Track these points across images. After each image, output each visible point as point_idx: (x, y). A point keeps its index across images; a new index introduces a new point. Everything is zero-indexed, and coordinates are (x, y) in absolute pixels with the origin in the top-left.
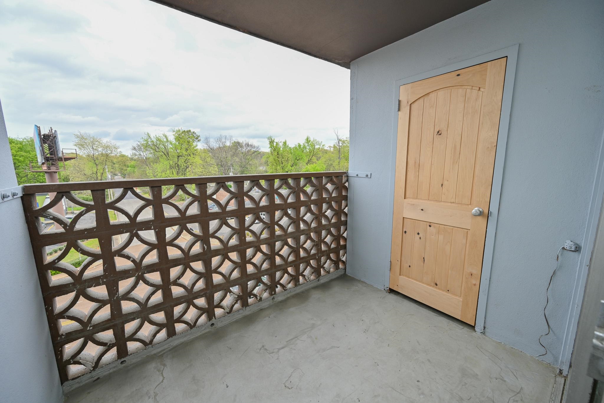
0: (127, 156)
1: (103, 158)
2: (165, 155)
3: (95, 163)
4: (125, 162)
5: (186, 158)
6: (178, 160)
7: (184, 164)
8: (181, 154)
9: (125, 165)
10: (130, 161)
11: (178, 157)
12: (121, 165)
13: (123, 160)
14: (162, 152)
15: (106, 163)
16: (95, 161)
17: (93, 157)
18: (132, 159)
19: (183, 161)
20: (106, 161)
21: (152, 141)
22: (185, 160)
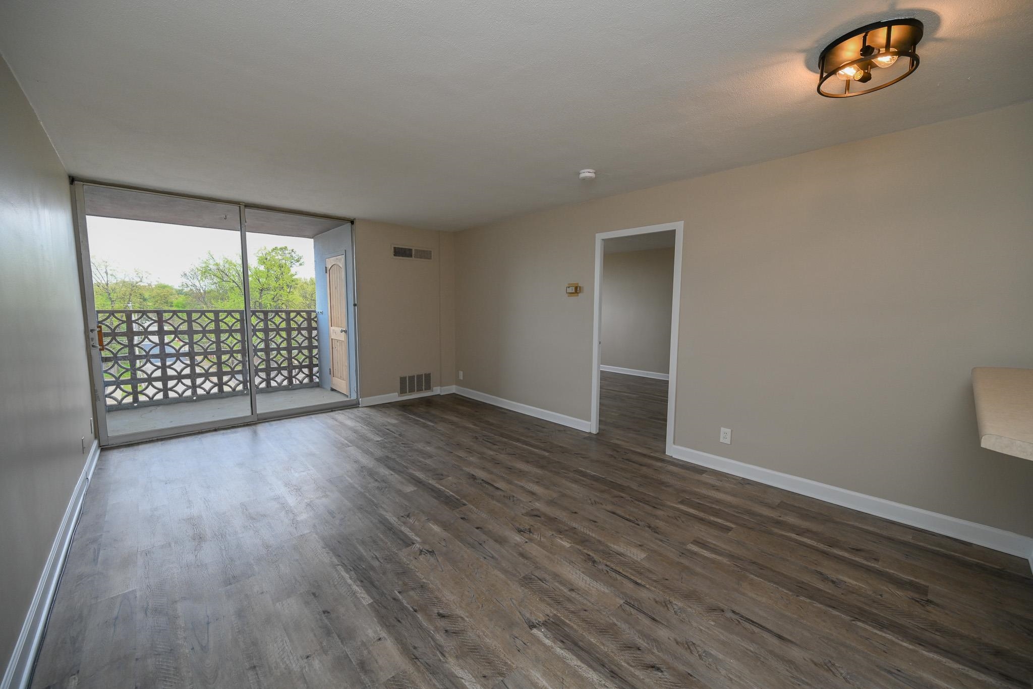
0: (172, 288)
1: (125, 289)
2: (238, 288)
3: (110, 299)
4: (166, 298)
5: (275, 293)
6: (261, 296)
7: (272, 303)
8: (265, 286)
9: (167, 302)
10: (177, 296)
11: (262, 290)
12: (159, 302)
13: (163, 293)
14: (234, 282)
15: (130, 298)
16: (109, 294)
17: (106, 287)
18: (180, 292)
19: (270, 297)
20: (131, 294)
21: (217, 264)
22: (273, 296)
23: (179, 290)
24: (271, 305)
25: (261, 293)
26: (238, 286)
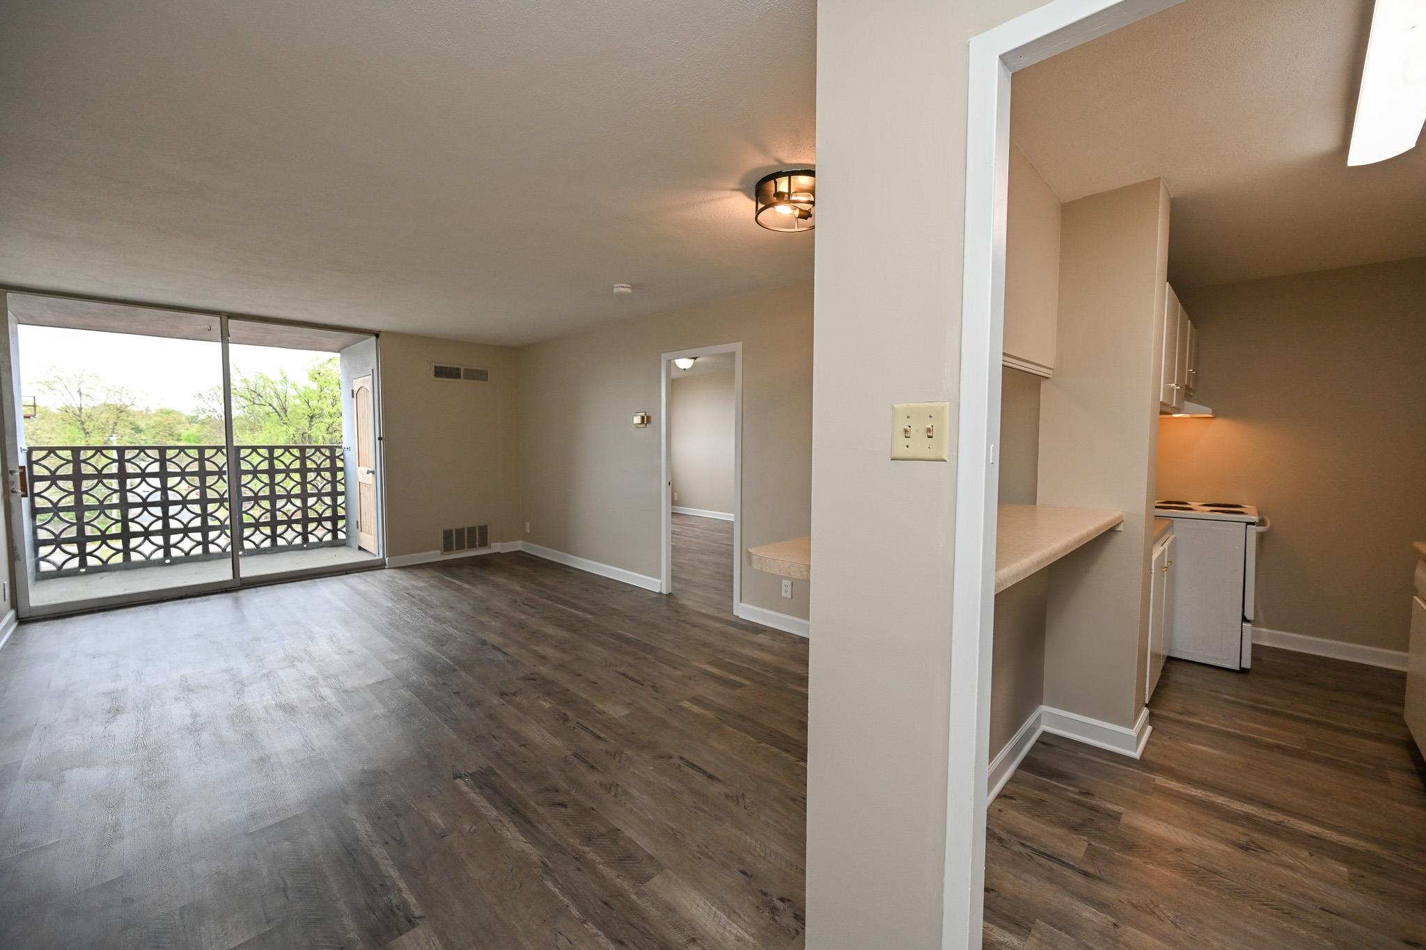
0: (181, 415)
1: (107, 416)
2: (276, 414)
3: (84, 429)
4: (171, 428)
5: (331, 421)
6: (311, 426)
7: (325, 435)
8: (317, 412)
9: (172, 435)
10: (188, 426)
11: (312, 417)
12: (161, 433)
13: (168, 422)
14: (270, 405)
15: (114, 429)
16: (83, 423)
17: (78, 412)
18: (193, 420)
19: (323, 427)
20: (116, 424)
21: (245, 381)
22: (328, 426)
23: (193, 417)
24: (324, 439)
25: (311, 421)
26: (277, 412)
